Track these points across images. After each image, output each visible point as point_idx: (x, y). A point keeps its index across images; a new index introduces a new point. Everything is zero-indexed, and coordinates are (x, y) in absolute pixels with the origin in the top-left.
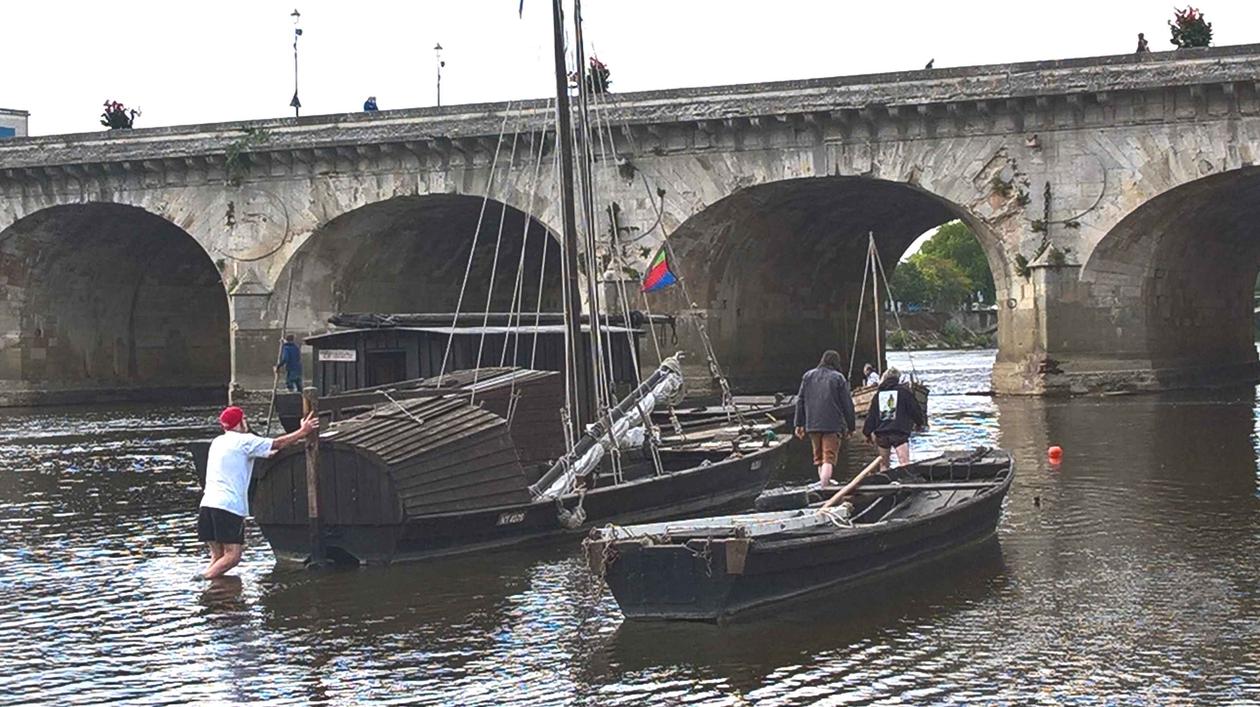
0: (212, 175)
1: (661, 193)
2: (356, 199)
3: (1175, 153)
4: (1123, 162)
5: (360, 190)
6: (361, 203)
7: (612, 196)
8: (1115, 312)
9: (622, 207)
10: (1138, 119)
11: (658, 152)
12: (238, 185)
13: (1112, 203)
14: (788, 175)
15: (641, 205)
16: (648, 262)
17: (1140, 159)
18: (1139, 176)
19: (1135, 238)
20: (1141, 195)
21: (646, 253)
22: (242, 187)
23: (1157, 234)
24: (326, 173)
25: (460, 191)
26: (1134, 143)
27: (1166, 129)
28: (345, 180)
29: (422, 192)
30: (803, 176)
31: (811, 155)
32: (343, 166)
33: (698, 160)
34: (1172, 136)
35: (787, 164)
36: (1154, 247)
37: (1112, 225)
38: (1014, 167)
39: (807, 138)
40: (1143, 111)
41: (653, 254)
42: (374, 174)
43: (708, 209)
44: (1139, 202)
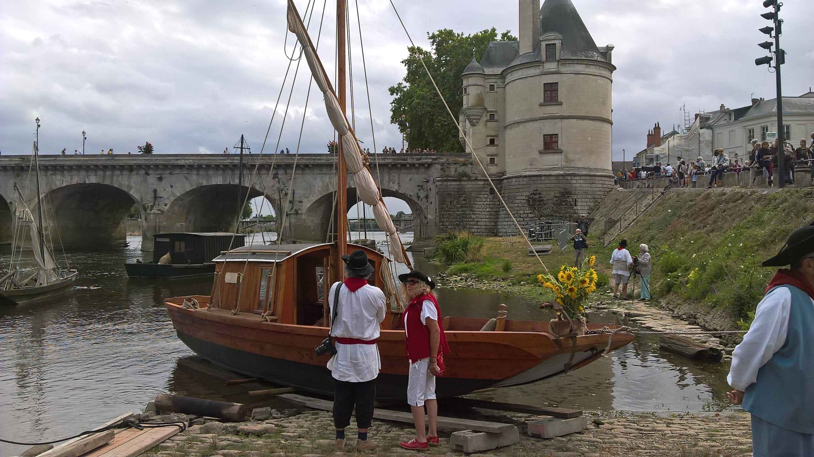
0: (9, 173)
1: (172, 187)
2: (63, 183)
3: (330, 183)
4: (316, 185)
5: (64, 180)
6: (64, 185)
7: (155, 187)
8: (312, 227)
9: (158, 190)
10: (320, 172)
11: (171, 174)
12: (18, 177)
13: (313, 196)
14: (214, 183)
15: (165, 190)
16: (167, 208)
17: (320, 184)
18: (320, 189)
19: (318, 207)
20: (320, 194)
21: (166, 205)
22: (20, 177)
23: (324, 205)
24: (51, 174)
25: (101, 182)
26: (319, 179)
27: (328, 176)
28: (59, 177)
29: (87, 182)
30: (219, 183)
31: (221, 178)
32: (58, 172)
33: (184, 177)
34: (330, 178)
35: (214, 180)
36: (323, 209)
37: (312, 202)
38: (284, 184)
39: (220, 172)
40: (321, 171)
41: (168, 205)
42: (69, 175)
43: (187, 192)
44: (320, 196)
